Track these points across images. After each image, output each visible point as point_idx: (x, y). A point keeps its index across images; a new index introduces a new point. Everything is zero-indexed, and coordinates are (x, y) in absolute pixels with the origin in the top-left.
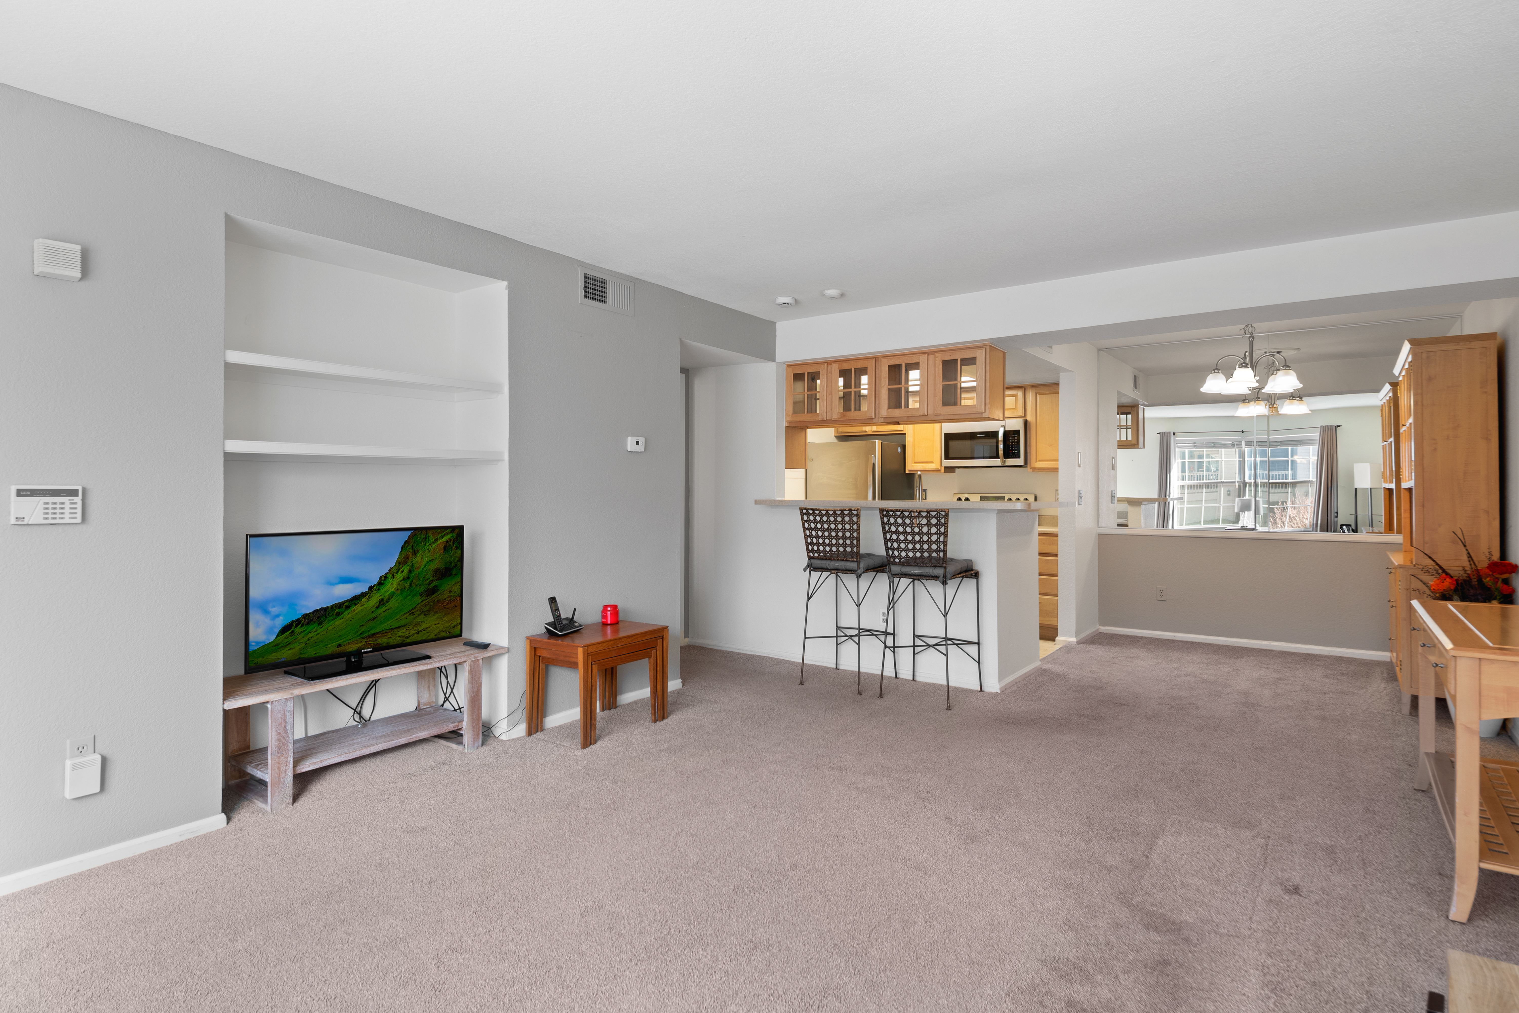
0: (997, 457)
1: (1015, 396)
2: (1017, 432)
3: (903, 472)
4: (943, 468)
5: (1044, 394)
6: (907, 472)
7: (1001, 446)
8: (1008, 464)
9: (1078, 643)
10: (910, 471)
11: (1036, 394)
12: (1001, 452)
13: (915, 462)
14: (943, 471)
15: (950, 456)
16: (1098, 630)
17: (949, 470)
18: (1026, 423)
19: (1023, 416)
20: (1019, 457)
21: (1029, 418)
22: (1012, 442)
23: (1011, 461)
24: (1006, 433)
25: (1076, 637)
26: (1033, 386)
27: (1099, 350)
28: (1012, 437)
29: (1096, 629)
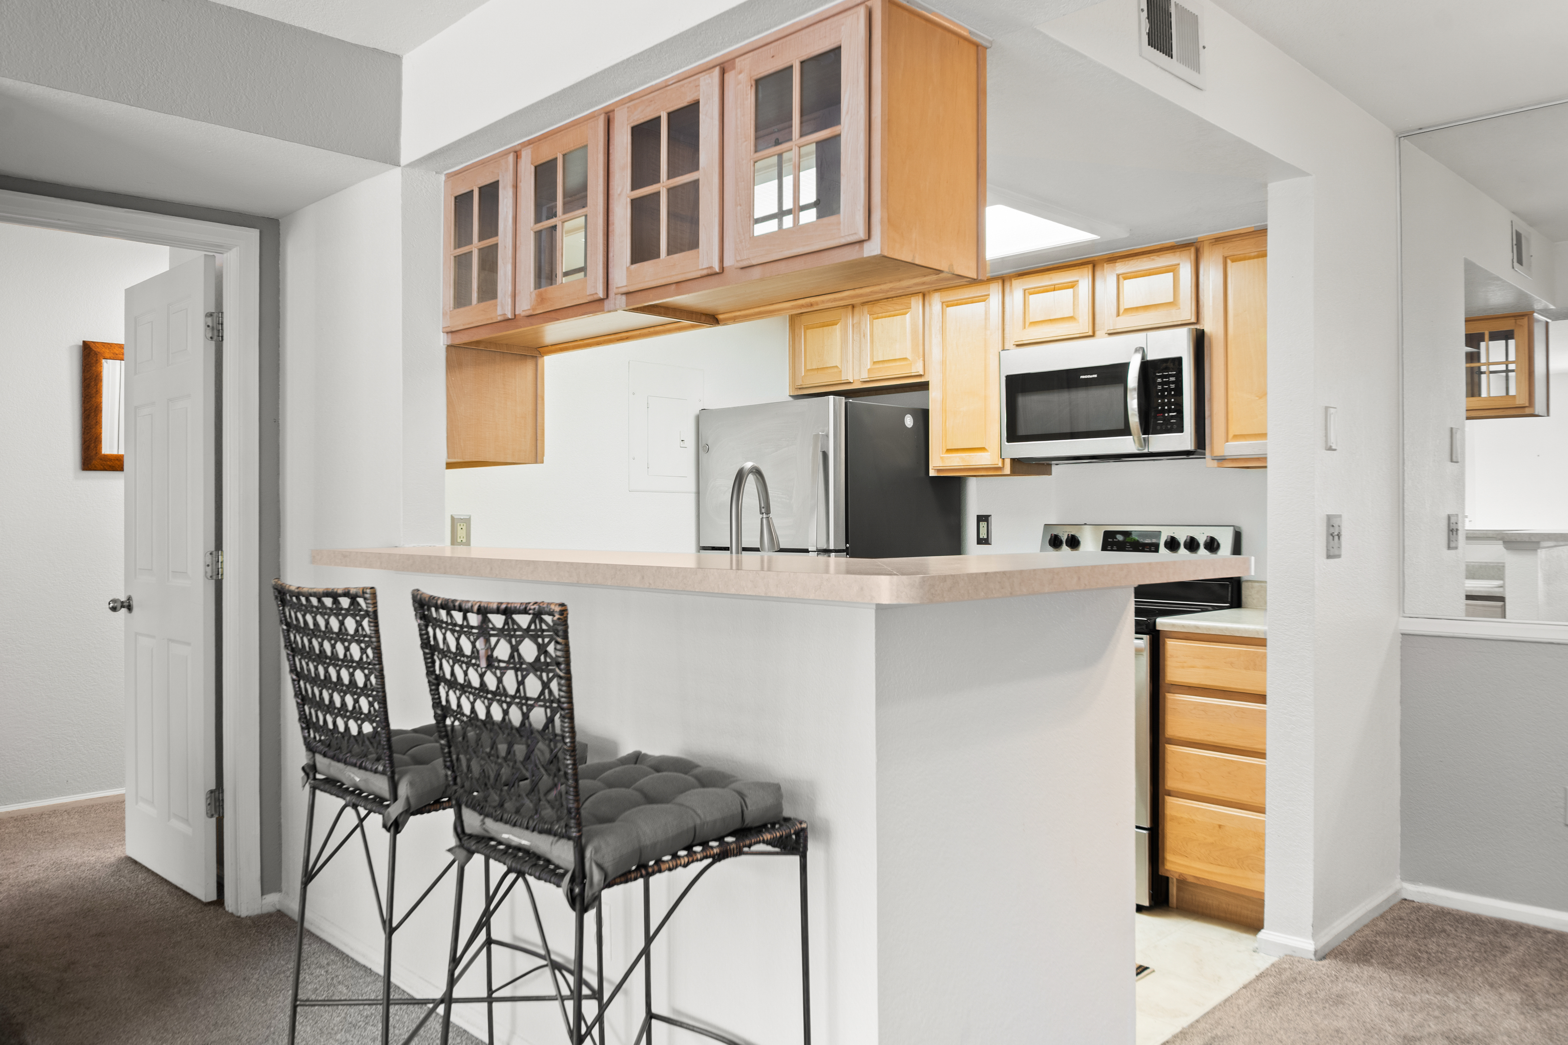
0: (1125, 431)
1: (1173, 269)
2: (1176, 363)
3: (922, 474)
4: (1008, 463)
5: (1244, 259)
6: (932, 473)
7: (1133, 404)
8: (1153, 449)
9: (1322, 956)
10: (939, 471)
11: (1225, 259)
12: (1134, 420)
13: (949, 451)
14: (1007, 470)
15: (1021, 431)
16: (1397, 893)
17: (1021, 466)
18: (1200, 341)
19: (1193, 320)
20: (1181, 430)
21: (1210, 325)
22: (1163, 390)
23: (1161, 442)
24: (1147, 367)
25: (1314, 936)
26: (1219, 240)
27: (1403, 136)
28: (1162, 377)
29: (1390, 892)
